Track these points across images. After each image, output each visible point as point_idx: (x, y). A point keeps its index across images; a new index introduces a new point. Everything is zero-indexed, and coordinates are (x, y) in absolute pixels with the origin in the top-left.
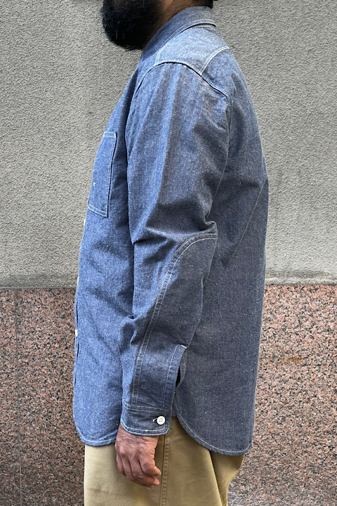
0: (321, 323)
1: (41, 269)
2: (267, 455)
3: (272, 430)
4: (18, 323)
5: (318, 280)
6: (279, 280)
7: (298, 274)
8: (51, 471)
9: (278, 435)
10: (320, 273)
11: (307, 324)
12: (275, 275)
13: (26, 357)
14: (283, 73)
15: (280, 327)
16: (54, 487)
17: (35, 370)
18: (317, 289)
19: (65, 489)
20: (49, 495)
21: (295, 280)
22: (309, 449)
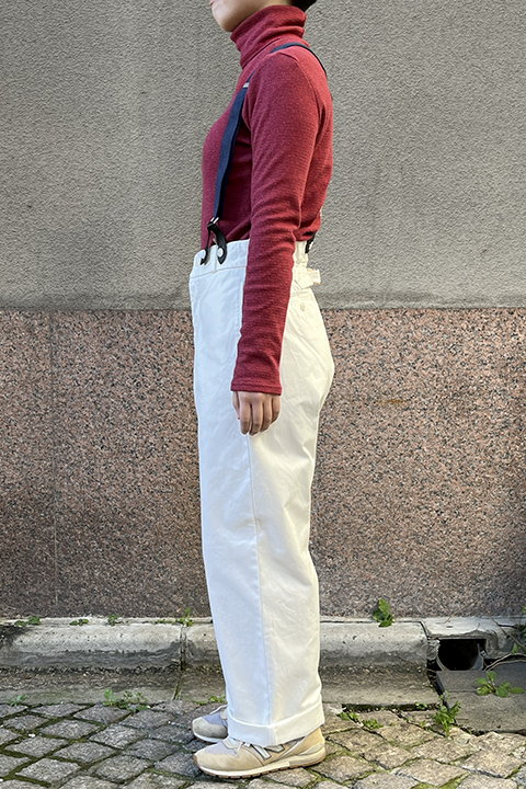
0: (428, 357)
1: (82, 288)
2: (360, 521)
3: (366, 490)
4: (53, 354)
5: (424, 304)
6: (377, 305)
7: (400, 297)
8: (93, 537)
9: (374, 495)
10: (428, 296)
11: (411, 359)
12: (371, 298)
13: (63, 396)
14: (381, 46)
15: (377, 361)
16: (98, 557)
17: (75, 412)
18: (422, 315)
19: (110, 560)
20: (91, 567)
21: (396, 304)
22: (412, 514)
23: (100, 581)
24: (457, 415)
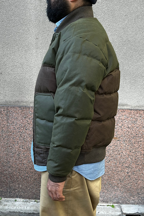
0: (126, 125)
1: (17, 99)
4: (8, 119)
8: (19, 175)
9: (107, 167)
10: (126, 105)
11: (120, 125)
13: (11, 132)
14: (114, 24)
16: (21, 181)
17: (14, 137)
18: (124, 111)
19: (25, 182)
20: (19, 184)
22: (119, 173)
23: (21, 188)
24: (135, 143)
